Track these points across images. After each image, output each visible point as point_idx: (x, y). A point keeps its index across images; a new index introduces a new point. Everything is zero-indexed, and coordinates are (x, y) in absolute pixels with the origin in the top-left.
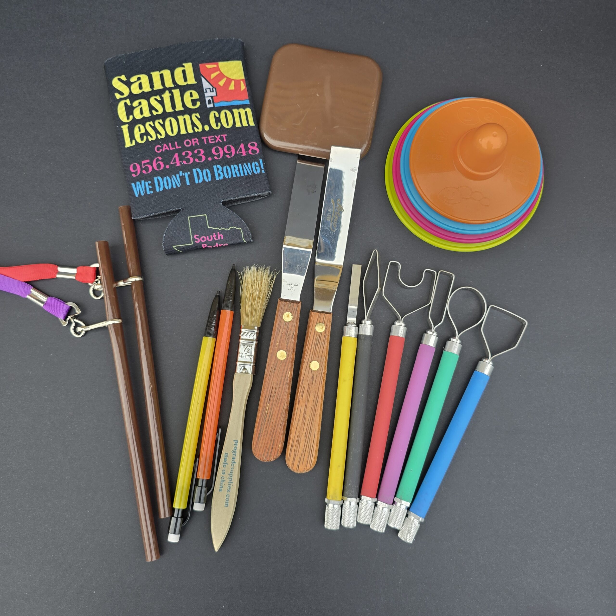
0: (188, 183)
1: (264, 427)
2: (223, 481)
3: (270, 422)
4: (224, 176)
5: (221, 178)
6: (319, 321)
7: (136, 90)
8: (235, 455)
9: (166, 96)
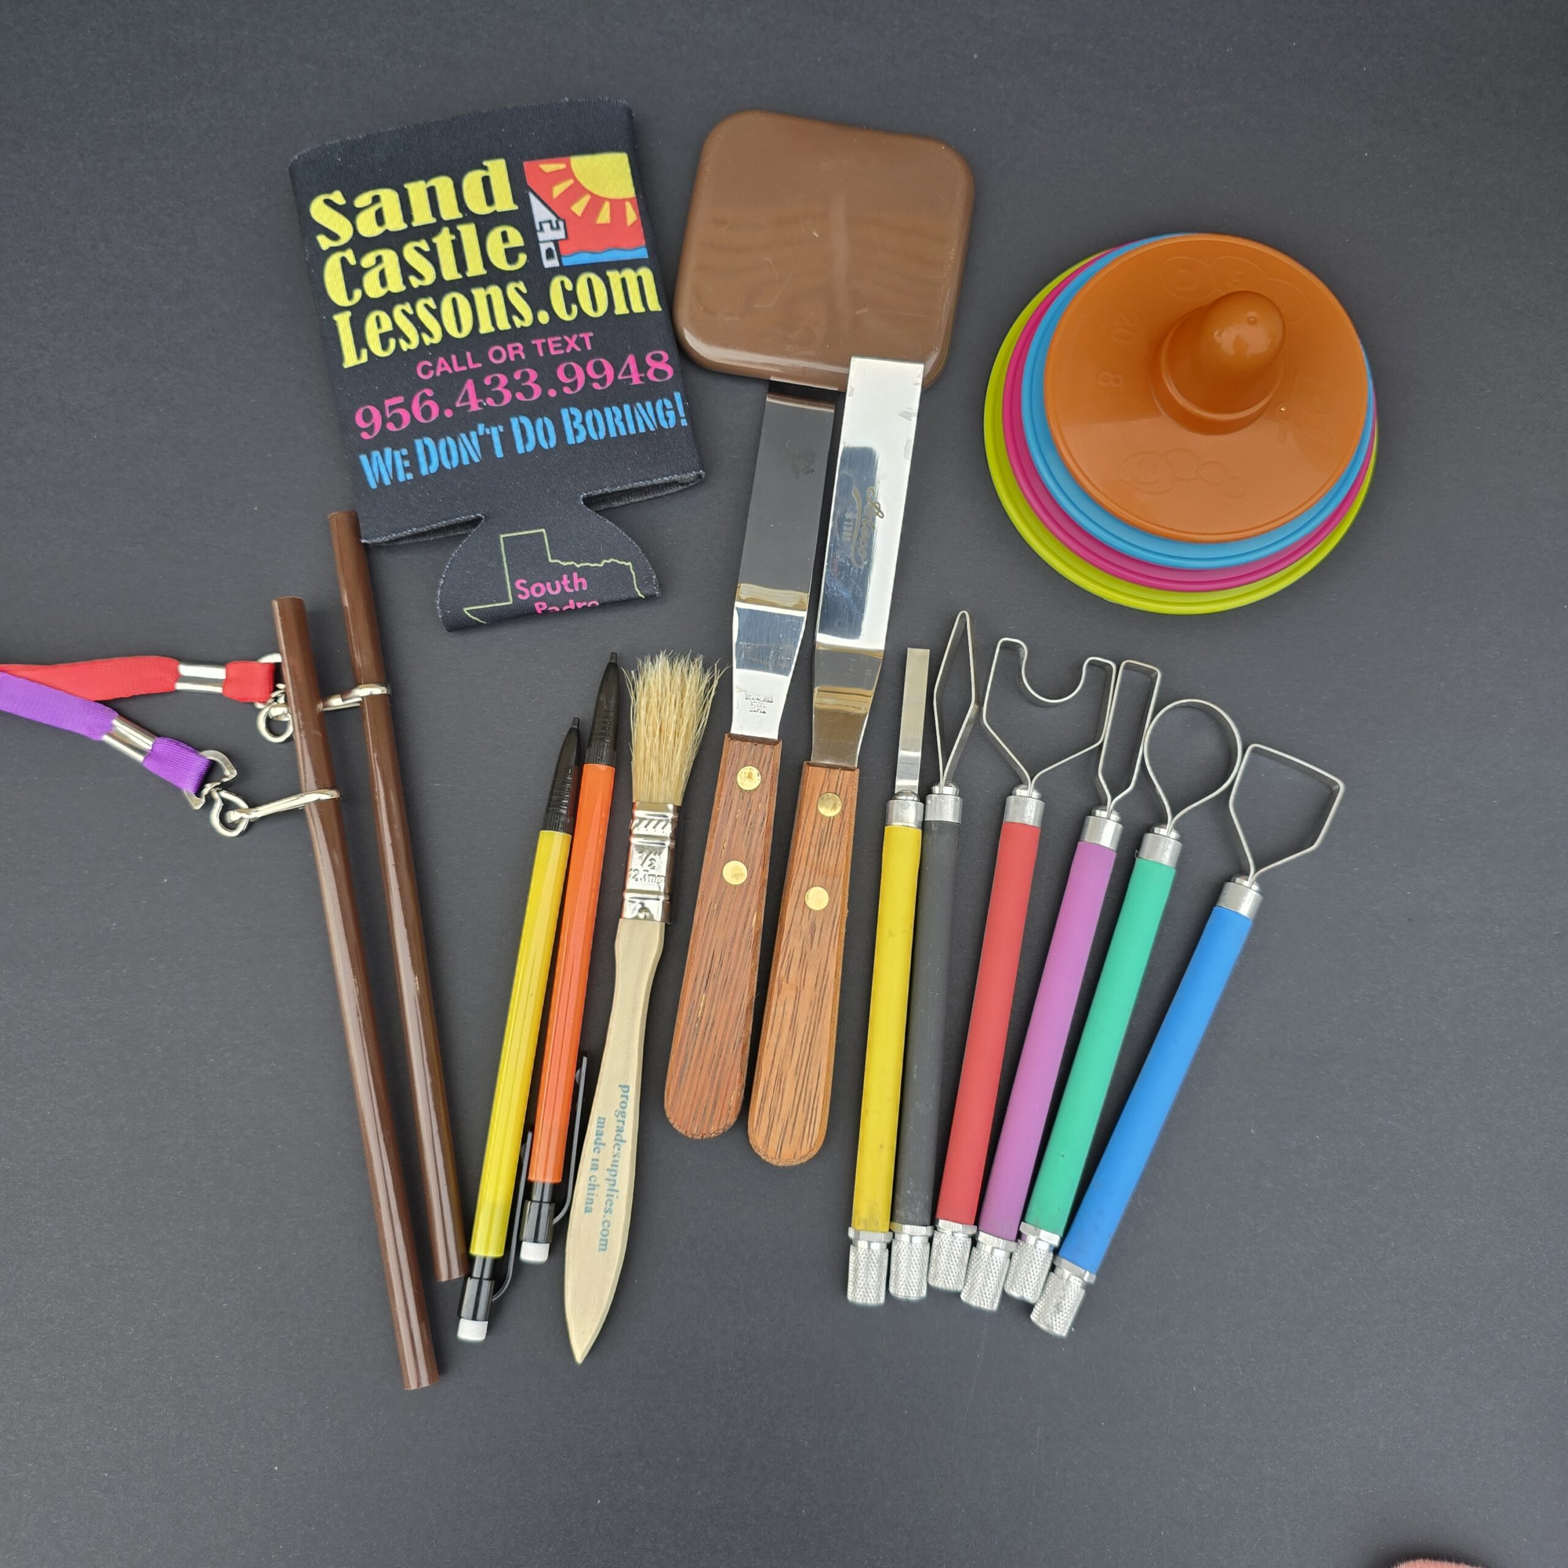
0: (499, 453)
1: (693, 1053)
2: (592, 1187)
3: (709, 1039)
4: (588, 436)
5: (581, 438)
6: (825, 789)
7: (368, 227)
8: (623, 1122)
9: (444, 241)
